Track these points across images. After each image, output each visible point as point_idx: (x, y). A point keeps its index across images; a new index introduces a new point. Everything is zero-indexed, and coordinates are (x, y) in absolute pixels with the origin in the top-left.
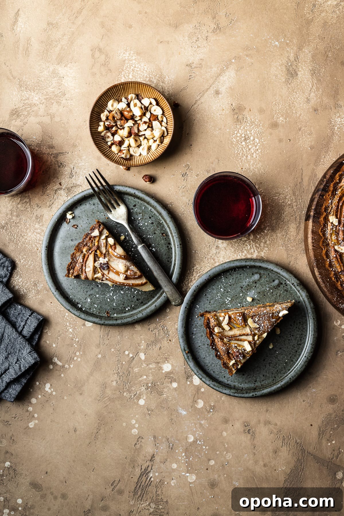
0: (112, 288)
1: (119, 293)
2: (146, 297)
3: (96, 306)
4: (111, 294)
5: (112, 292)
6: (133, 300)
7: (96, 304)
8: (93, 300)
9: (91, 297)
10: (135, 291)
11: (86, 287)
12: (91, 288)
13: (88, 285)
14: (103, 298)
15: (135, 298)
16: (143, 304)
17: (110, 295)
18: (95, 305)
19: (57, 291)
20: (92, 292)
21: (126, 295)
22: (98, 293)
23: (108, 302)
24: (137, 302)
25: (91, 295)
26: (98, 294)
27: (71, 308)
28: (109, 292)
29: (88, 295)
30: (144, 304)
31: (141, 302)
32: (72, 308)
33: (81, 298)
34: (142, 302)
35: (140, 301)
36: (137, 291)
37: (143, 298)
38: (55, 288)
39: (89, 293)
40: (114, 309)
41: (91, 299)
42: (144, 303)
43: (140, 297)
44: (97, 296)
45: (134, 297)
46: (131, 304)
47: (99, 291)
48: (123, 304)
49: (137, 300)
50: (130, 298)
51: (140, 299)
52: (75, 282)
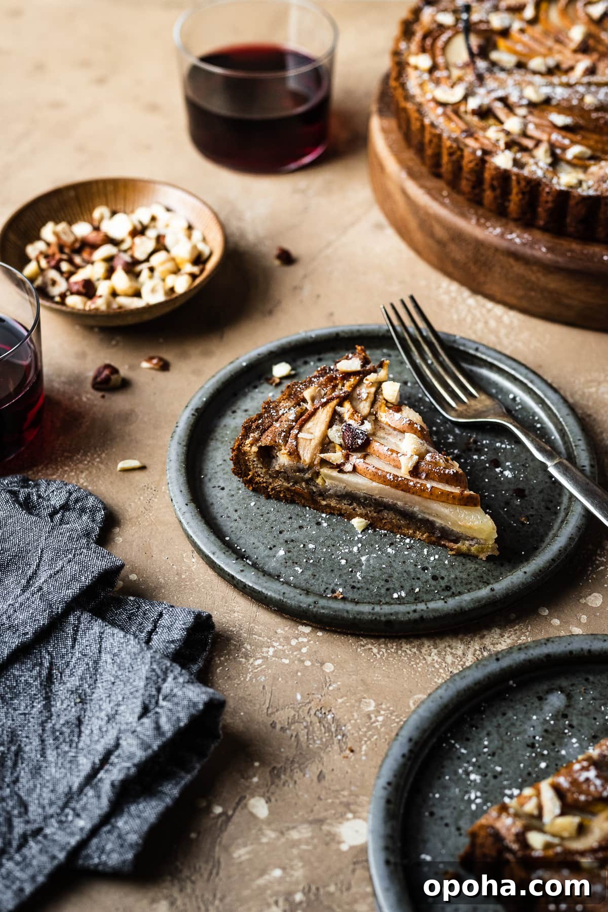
0: (360, 536)
1: (380, 550)
2: (465, 576)
3: (300, 571)
4: (355, 549)
5: (360, 545)
6: (419, 576)
7: (300, 566)
8: (295, 554)
9: (290, 546)
10: (429, 555)
11: (283, 520)
12: (295, 525)
13: (290, 518)
14: (327, 556)
15: (428, 574)
16: (450, 593)
17: (350, 552)
18: (297, 568)
19: (192, 505)
20: (296, 535)
21: (402, 560)
22: (313, 540)
23: (341, 568)
24: (434, 583)
25: (292, 541)
26: (316, 542)
27: (221, 550)
28: (351, 543)
29: (281, 541)
30: (453, 595)
31: (443, 585)
32: (224, 551)
33: (258, 544)
34: (448, 588)
35: (443, 583)
36: (437, 557)
37: (453, 576)
38: (189, 497)
39: (286, 535)
40: (353, 587)
41: (289, 552)
42: (453, 589)
43: (444, 573)
44: (311, 546)
45: (424, 569)
46: (412, 585)
47: (319, 537)
48: (387, 581)
49: (435, 578)
50: (411, 569)
51: (443, 578)
52: (252, 504)
